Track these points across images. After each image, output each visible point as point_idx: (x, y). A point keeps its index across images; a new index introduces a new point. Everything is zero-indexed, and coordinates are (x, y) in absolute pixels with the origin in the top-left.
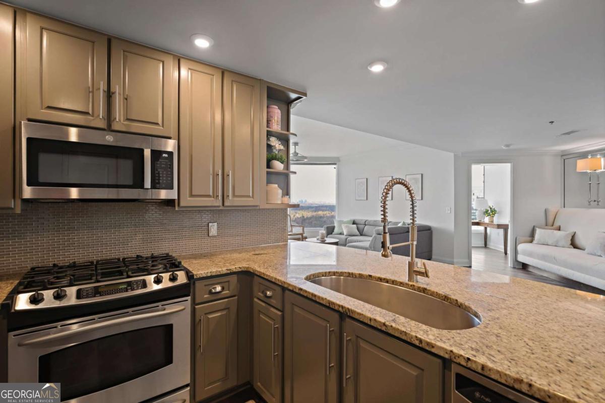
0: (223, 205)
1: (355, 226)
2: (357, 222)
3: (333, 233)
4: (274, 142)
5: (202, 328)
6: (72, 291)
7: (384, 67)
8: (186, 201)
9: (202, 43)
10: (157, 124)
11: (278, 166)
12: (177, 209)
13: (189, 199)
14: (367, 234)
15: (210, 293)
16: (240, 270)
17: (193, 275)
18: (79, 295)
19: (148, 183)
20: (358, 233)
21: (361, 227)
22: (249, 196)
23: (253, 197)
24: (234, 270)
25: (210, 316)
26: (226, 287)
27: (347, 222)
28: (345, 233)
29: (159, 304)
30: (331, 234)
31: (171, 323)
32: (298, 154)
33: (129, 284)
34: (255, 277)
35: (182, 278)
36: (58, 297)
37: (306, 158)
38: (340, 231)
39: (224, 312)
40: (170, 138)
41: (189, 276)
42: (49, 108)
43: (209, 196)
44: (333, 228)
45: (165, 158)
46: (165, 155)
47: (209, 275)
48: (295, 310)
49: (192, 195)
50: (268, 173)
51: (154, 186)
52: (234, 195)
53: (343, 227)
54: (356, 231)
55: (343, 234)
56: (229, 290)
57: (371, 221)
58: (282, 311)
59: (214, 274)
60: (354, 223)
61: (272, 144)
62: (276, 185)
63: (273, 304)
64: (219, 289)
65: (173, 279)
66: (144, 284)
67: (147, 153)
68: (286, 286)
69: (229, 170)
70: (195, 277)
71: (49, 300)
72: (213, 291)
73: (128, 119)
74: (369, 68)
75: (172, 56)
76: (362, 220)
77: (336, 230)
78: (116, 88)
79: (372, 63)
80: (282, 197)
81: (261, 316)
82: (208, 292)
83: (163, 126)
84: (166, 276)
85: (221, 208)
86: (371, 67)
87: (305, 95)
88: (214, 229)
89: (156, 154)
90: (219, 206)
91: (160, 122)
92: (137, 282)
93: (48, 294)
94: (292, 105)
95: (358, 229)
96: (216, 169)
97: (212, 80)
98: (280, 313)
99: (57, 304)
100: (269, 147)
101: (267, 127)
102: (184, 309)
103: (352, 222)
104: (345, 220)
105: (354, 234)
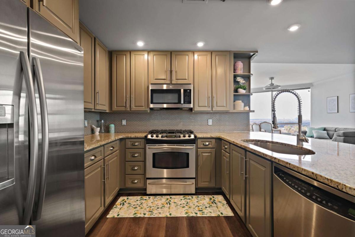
0: (212, 110)
1: (325, 132)
2: (327, 129)
4: (239, 79)
5: (200, 158)
6: (160, 136)
7: (298, 26)
8: (197, 109)
9: (200, 45)
10: (186, 79)
11: (242, 91)
12: (193, 112)
13: (198, 108)
15: (204, 145)
16: (216, 137)
17: (196, 136)
18: (162, 137)
19: (182, 102)
20: (328, 137)
21: (331, 133)
22: (224, 106)
23: (226, 107)
24: (214, 137)
25: (204, 154)
26: (210, 144)
28: (315, 137)
29: (185, 145)
31: (188, 152)
32: (274, 84)
33: (175, 136)
34: (222, 141)
35: (192, 137)
36: (157, 136)
37: (279, 86)
38: (311, 135)
39: (210, 154)
40: (190, 84)
41: (195, 137)
42: (156, 79)
43: (206, 106)
44: (306, 132)
45: (188, 92)
46: (188, 91)
47: (203, 137)
48: (233, 152)
49: (199, 106)
50: (234, 95)
51: (184, 103)
52: (217, 106)
54: (326, 135)
55: (314, 137)
56: (211, 145)
58: (230, 154)
59: (205, 137)
61: (238, 81)
62: (241, 101)
63: (227, 151)
64: (207, 143)
65: (189, 136)
66: (180, 137)
67: (182, 91)
68: (231, 142)
69: (214, 95)
70: (197, 137)
71: (155, 137)
72: (205, 144)
73: (177, 79)
74: (288, 29)
75: (191, 52)
76: (333, 128)
77: (308, 134)
78: (173, 69)
79: (289, 27)
80: (244, 107)
81: (224, 157)
82: (203, 144)
83: (188, 80)
84: (187, 135)
85: (211, 112)
86: (289, 29)
87: (257, 52)
88: (210, 122)
89: (185, 91)
90: (210, 111)
91: (187, 78)
92: (178, 136)
93: (155, 135)
94: (252, 58)
95: (328, 134)
96: (209, 96)
97: (207, 57)
98: (229, 155)
99: (156, 138)
100: (236, 82)
101: (234, 72)
102: (193, 148)
103: (323, 129)
104: (316, 128)
105: (324, 137)
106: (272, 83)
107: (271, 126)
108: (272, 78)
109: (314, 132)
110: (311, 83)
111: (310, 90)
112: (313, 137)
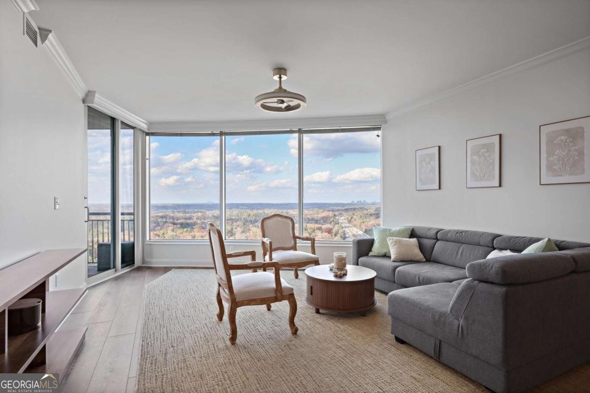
1: (414, 240)
2: (418, 232)
3: (371, 254)
14: (441, 259)
20: (420, 256)
21: (427, 242)
27: (399, 234)
28: (393, 257)
30: (367, 255)
38: (384, 251)
44: (372, 242)
53: (389, 243)
54: (417, 251)
57: (450, 231)
60: (413, 234)
76: (430, 229)
77: (376, 248)
95: (421, 247)
103: (410, 233)
104: (394, 229)
105: (413, 258)
106: (280, 87)
107: (291, 225)
108: (281, 71)
109: (390, 241)
110: (384, 115)
111: (379, 132)
112: (387, 255)
